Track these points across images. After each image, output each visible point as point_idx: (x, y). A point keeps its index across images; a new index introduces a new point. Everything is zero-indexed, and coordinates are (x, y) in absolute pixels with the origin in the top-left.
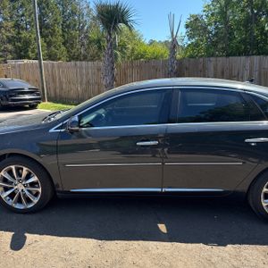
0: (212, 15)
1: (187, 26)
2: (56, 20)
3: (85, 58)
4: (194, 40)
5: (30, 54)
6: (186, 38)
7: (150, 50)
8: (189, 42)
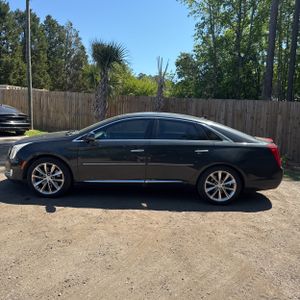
0: (202, 55)
1: (178, 64)
2: (42, 46)
3: (70, 88)
4: (183, 79)
5: (12, 80)
6: (177, 76)
7: (140, 84)
8: (179, 80)
